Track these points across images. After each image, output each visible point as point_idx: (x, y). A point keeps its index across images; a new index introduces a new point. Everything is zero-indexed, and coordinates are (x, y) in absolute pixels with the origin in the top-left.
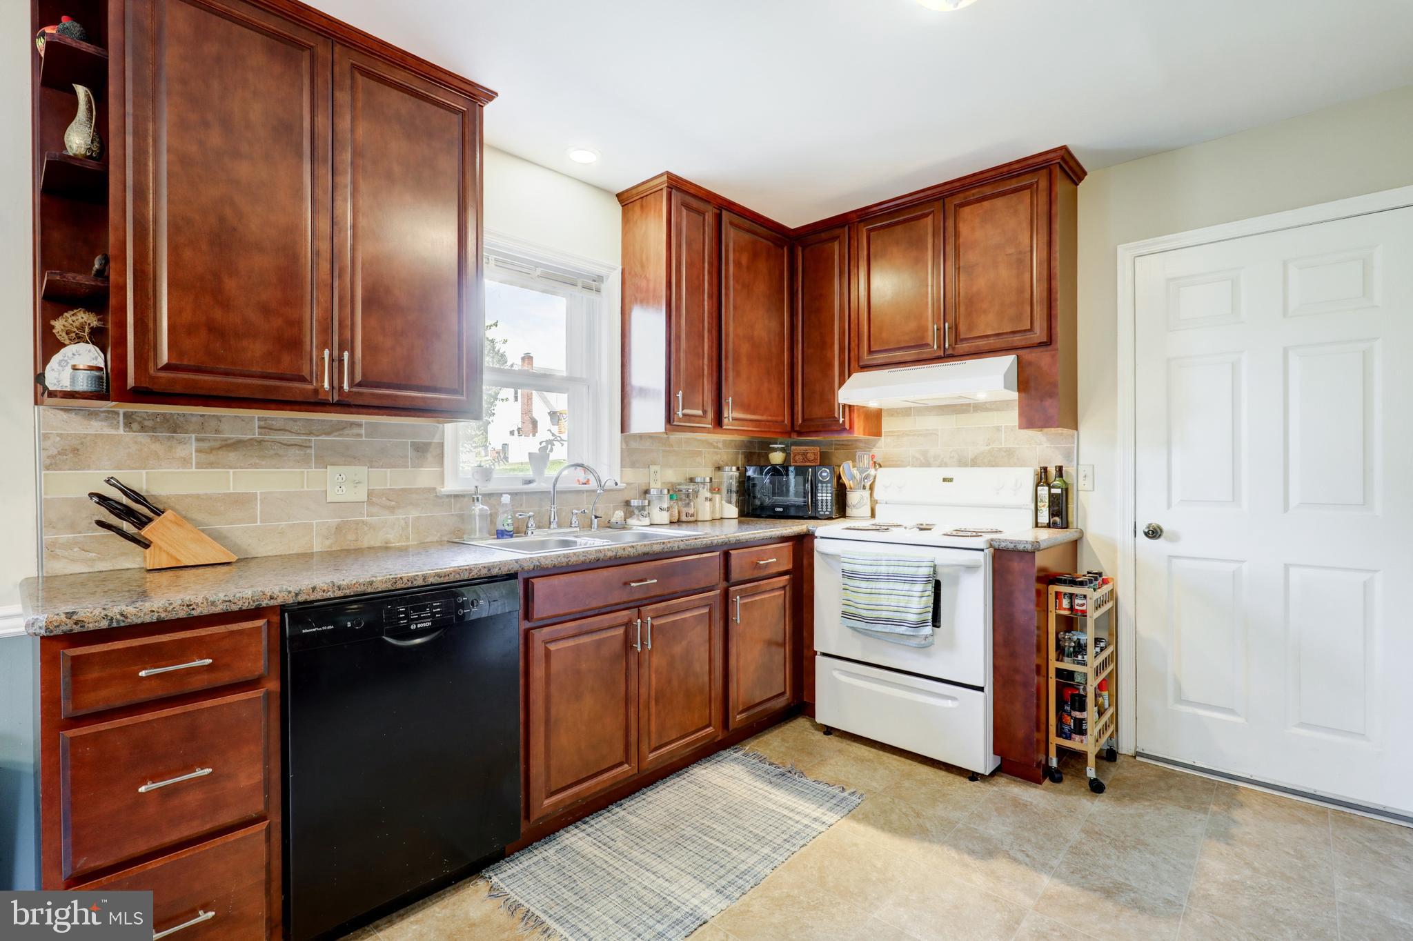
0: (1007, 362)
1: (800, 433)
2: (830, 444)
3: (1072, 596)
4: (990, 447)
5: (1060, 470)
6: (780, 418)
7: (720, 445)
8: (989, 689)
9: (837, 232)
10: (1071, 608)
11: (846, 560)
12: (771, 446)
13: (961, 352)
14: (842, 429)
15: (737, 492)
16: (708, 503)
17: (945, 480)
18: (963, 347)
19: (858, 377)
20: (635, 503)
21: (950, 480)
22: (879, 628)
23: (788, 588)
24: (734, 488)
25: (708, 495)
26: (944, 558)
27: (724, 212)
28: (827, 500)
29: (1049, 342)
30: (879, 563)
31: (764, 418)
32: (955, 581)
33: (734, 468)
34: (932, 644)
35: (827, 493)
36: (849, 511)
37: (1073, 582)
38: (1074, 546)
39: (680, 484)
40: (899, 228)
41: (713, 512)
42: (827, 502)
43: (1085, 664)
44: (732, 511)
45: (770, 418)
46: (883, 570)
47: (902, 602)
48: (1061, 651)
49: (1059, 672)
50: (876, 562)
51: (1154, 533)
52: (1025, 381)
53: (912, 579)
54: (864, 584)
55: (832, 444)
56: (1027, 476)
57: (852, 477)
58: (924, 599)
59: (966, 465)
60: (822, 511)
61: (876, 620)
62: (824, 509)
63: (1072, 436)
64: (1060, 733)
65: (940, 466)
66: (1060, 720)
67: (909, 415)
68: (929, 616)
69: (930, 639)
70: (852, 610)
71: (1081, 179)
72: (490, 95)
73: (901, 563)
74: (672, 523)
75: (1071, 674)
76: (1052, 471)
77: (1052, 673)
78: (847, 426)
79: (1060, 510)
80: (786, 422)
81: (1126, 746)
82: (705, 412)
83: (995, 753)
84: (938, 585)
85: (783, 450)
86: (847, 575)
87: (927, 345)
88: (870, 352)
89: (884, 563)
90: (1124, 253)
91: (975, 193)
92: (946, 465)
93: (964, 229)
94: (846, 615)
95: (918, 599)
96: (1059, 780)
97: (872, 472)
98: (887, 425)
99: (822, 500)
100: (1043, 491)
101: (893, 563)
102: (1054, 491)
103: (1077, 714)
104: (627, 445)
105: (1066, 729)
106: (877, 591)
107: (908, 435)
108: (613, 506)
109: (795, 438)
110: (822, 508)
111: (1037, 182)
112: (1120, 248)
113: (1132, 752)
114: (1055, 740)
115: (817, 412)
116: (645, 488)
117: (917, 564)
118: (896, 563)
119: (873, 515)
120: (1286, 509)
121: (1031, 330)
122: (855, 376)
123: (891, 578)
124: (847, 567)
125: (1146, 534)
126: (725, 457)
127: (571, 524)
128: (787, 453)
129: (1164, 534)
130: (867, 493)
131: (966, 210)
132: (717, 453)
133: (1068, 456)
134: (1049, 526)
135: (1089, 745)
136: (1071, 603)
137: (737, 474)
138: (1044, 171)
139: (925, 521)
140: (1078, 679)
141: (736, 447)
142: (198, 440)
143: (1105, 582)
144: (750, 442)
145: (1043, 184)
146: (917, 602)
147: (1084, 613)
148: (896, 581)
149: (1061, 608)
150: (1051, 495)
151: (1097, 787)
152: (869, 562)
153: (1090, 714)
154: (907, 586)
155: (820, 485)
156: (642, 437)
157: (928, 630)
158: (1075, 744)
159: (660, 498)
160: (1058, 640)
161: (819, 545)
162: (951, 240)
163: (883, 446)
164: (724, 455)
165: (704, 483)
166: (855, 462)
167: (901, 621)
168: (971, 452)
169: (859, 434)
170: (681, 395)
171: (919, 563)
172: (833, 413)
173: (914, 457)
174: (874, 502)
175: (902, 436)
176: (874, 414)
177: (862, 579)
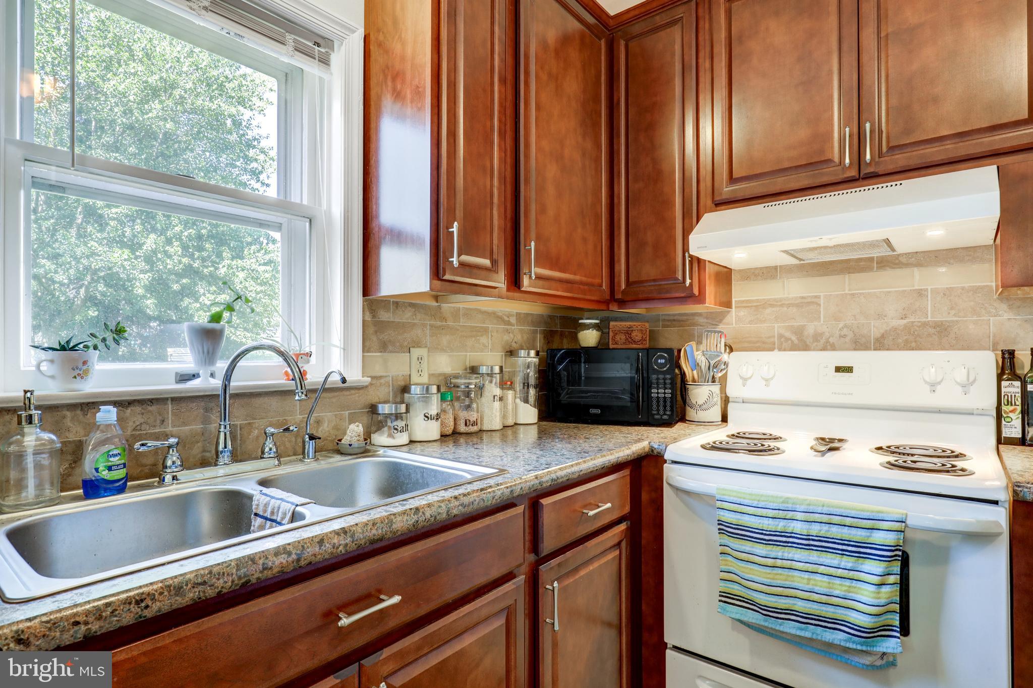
1: (622, 303)
2: (656, 319)
4: (904, 322)
6: (597, 281)
7: (513, 320)
11: (726, 505)
12: (581, 321)
14: (691, 297)
15: (536, 387)
16: (497, 404)
17: (838, 369)
18: (895, 160)
20: (384, 408)
21: (849, 370)
23: (624, 544)
24: (532, 381)
25: (498, 392)
28: (665, 398)
30: (790, 515)
31: (577, 278)
32: (942, 556)
33: (533, 353)
35: (665, 388)
36: (691, 414)
39: (456, 377)
41: (504, 417)
42: (665, 402)
44: (529, 413)
45: (584, 279)
46: (798, 527)
47: (839, 588)
50: (785, 511)
53: (861, 550)
54: (760, 549)
55: (658, 320)
56: (981, 365)
57: (696, 365)
58: (885, 589)
59: (867, 348)
60: (658, 414)
61: (787, 614)
62: (661, 412)
65: (824, 349)
68: (896, 620)
69: (889, 661)
70: (736, 589)
73: (836, 519)
74: (443, 436)
76: (1023, 356)
78: (696, 292)
80: (604, 287)
82: (494, 262)
85: (596, 327)
86: (724, 528)
87: (829, 161)
88: (732, 183)
89: (799, 516)
92: (833, 348)
94: (727, 598)
95: (872, 588)
97: (725, 357)
98: (739, 292)
99: (658, 397)
100: (1011, 388)
101: (817, 517)
102: (1030, 388)
104: (374, 317)
107: (772, 306)
108: (350, 414)
109: (614, 307)
110: (658, 410)
115: (649, 270)
116: (402, 383)
117: (869, 524)
118: (825, 518)
119: (724, 419)
122: (707, 218)
123: (809, 543)
124: (727, 516)
126: (519, 338)
127: (263, 453)
128: (603, 333)
130: (716, 389)
132: (507, 331)
137: (536, 360)
141: (533, 323)
144: (551, 317)
148: (825, 550)
150: (1024, 395)
154: (848, 562)
155: (654, 377)
156: (396, 301)
157: (890, 640)
159: (426, 399)
161: (671, 473)
163: (735, 320)
164: (518, 334)
165: (491, 375)
166: (699, 343)
167: (835, 621)
168: (876, 329)
169: (710, 303)
170: (455, 229)
171: (873, 522)
172: (675, 272)
173: (781, 336)
174: (726, 401)
175: (758, 307)
176: (725, 276)
177: (757, 540)
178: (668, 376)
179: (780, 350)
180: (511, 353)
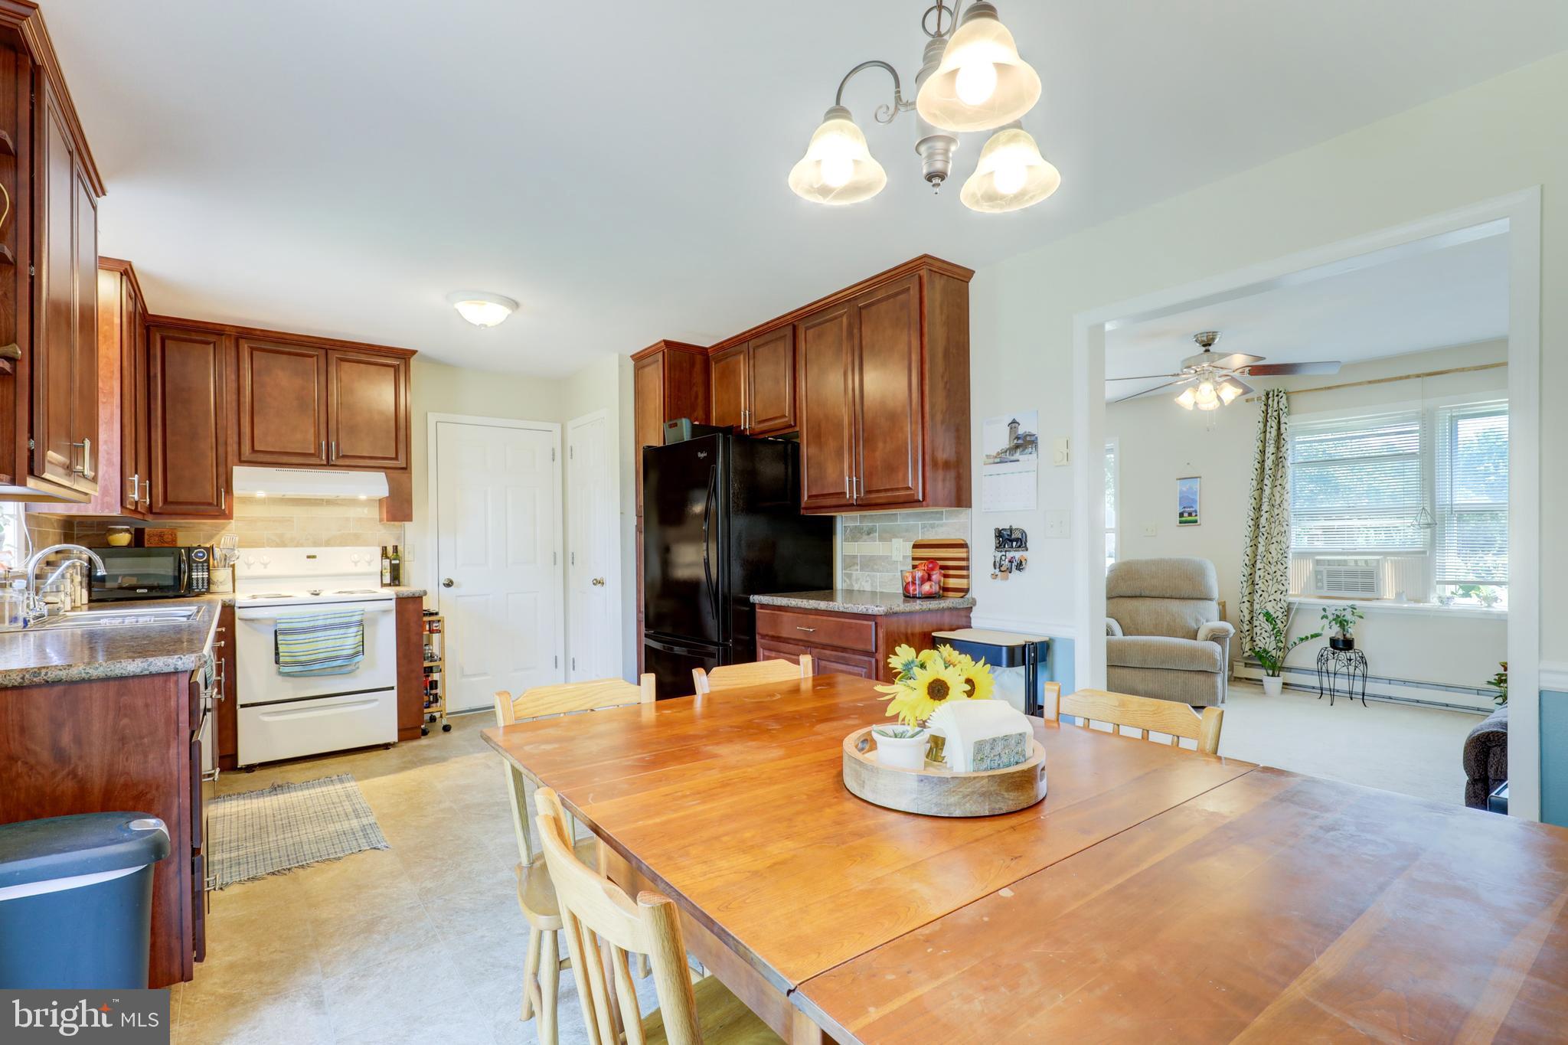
1: (158, 515)
3: (430, 623)
4: (339, 532)
5: (396, 548)
8: (396, 688)
10: (430, 630)
11: (279, 621)
12: (111, 527)
13: (343, 464)
14: (222, 515)
17: (309, 557)
18: (346, 461)
21: (314, 557)
22: (316, 666)
26: (365, 608)
28: (203, 578)
29: (406, 468)
32: (374, 622)
34: (357, 668)
36: (212, 587)
37: (431, 615)
40: (283, 357)
43: (437, 660)
46: (320, 623)
47: (338, 642)
48: (424, 658)
50: (314, 617)
51: (449, 584)
53: (347, 625)
54: (302, 637)
56: (375, 553)
57: (217, 557)
58: (355, 637)
59: (322, 545)
60: (198, 588)
61: (314, 661)
62: (200, 587)
63: (409, 525)
64: (424, 706)
65: (296, 546)
68: (360, 648)
70: (289, 659)
73: (337, 616)
75: (429, 669)
78: (227, 512)
79: (396, 574)
83: (399, 727)
84: (363, 627)
85: (128, 531)
86: (276, 631)
88: (254, 452)
89: (320, 618)
90: (431, 419)
91: (352, 355)
92: (302, 545)
93: (344, 377)
95: (350, 639)
96: (426, 734)
97: (234, 551)
98: (238, 511)
99: (197, 578)
100: (387, 562)
101: (329, 616)
102: (393, 562)
103: (434, 692)
105: (426, 704)
106: (315, 639)
107: (261, 520)
110: (198, 586)
111: (398, 365)
112: (429, 414)
115: (187, 495)
117: (350, 614)
118: (332, 616)
119: (234, 590)
121: (390, 457)
123: (326, 628)
124: (280, 625)
125: (444, 584)
129: (454, 584)
130: (228, 571)
133: (398, 539)
134: (390, 585)
135: (441, 707)
136: (430, 626)
139: (313, 590)
140: (435, 670)
147: (437, 632)
148: (333, 629)
149: (426, 630)
150: (390, 565)
151: (448, 729)
152: (307, 619)
154: (342, 631)
155: (194, 565)
157: (359, 658)
158: (432, 709)
161: (243, 614)
162: (334, 382)
163: (234, 528)
167: (337, 657)
168: (325, 535)
171: (352, 613)
173: (269, 539)
174: (235, 578)
175: (251, 520)
177: (300, 633)
178: (205, 564)
179: (268, 546)
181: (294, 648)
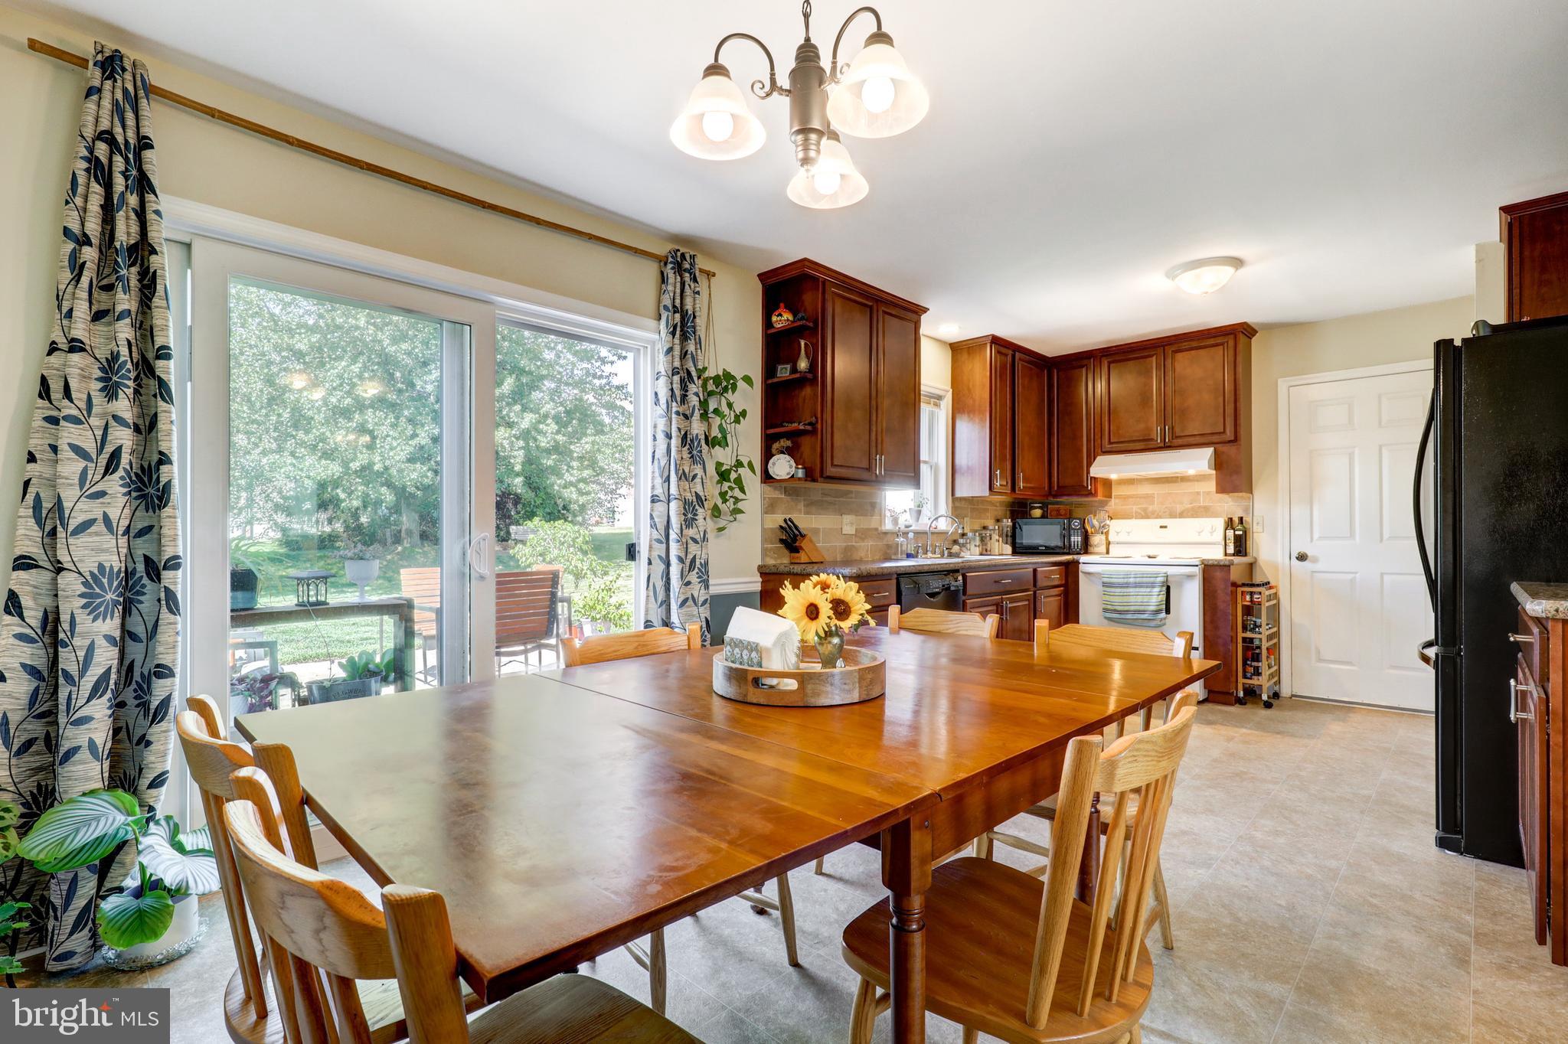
0: (1208, 452)
1: (1055, 496)
2: (1071, 504)
3: (1252, 594)
4: (1192, 505)
5: (1241, 519)
6: (1042, 487)
7: (998, 504)
8: (1201, 649)
9: (1085, 362)
10: (1252, 601)
11: (1105, 576)
12: (1033, 505)
13: (1176, 444)
14: (1090, 494)
15: (1011, 537)
17: (1161, 527)
18: (1180, 441)
19: (1100, 459)
20: (961, 541)
21: (1166, 527)
22: (1129, 616)
23: (1062, 596)
24: (1009, 534)
25: (997, 537)
26: (1171, 571)
27: (1017, 353)
28: (1078, 542)
29: (1236, 440)
30: (1129, 576)
31: (1036, 486)
32: (1180, 585)
33: (1009, 520)
34: (1165, 624)
35: (1078, 537)
36: (1091, 549)
37: (1253, 585)
38: (1251, 567)
40: (1131, 363)
43: (1260, 633)
44: (1008, 549)
46: (1132, 580)
47: (1146, 599)
48: (1245, 628)
49: (1244, 640)
50: (1127, 575)
51: (1302, 557)
52: (1219, 463)
53: (1152, 585)
54: (1118, 590)
55: (1074, 504)
56: (1220, 523)
57: (1093, 526)
58: (1160, 597)
59: (1175, 517)
61: (1127, 612)
63: (1249, 498)
64: (1245, 677)
65: (1156, 518)
66: (1244, 672)
67: (1133, 484)
68: (1164, 607)
69: (1163, 622)
70: (1109, 607)
71: (1254, 336)
72: (925, 310)
73: (1145, 575)
74: (982, 553)
75: (1251, 640)
76: (1236, 520)
77: (1240, 640)
78: (1093, 492)
79: (1241, 545)
80: (1046, 488)
81: (1285, 692)
82: (1007, 483)
83: (1205, 688)
84: (1168, 588)
85: (1040, 508)
86: (1105, 585)
87: (1152, 440)
88: (1110, 443)
89: (1132, 576)
90: (1283, 385)
91: (1186, 345)
92: (1161, 517)
93: (1178, 367)
94: (1104, 611)
96: (1245, 704)
97: (1108, 522)
98: (1115, 490)
99: (1075, 542)
100: (1230, 533)
101: (1138, 576)
102: (1237, 533)
103: (1255, 664)
104: (955, 504)
105: (1249, 675)
106: (1126, 594)
107: (1132, 498)
109: (1051, 499)
110: (1076, 547)
111: (1227, 342)
112: (1280, 381)
113: (1289, 695)
114: (1241, 680)
115: (1069, 481)
116: (962, 532)
117: (1154, 576)
118: (1141, 576)
119: (1108, 553)
120: (1381, 540)
121: (1224, 432)
122: (1099, 459)
123: (1136, 585)
124: (1105, 580)
125: (1297, 558)
127: (936, 552)
128: (1043, 510)
129: (1309, 558)
130: (1103, 537)
131: (1179, 356)
132: (996, 510)
133: (1246, 510)
134: (1234, 554)
135: (1264, 682)
136: (1251, 597)
137: (1011, 524)
138: (1232, 336)
139: (1151, 554)
140: (1257, 642)
142: (804, 500)
143: (1271, 588)
144: (1013, 502)
145: (1231, 343)
146: (1156, 598)
147: (1260, 604)
148: (1141, 587)
149: (1245, 600)
150: (1235, 536)
151: (1268, 705)
152: (1122, 576)
153: (1263, 665)
154: (1148, 590)
155: (1072, 531)
156: (961, 499)
157: (1163, 615)
158: (1255, 681)
159: (974, 539)
160: (1243, 621)
161: (1082, 567)
162: (1170, 374)
163: (1113, 504)
164: (1000, 511)
165: (994, 530)
166: (1095, 516)
167: (1144, 611)
168: (1179, 508)
169: (1100, 497)
170: (998, 472)
171: (1156, 575)
172: (1082, 481)
173: (1136, 512)
174: (1108, 544)
175: (1126, 498)
176: (1108, 484)
177: (1117, 587)
178: (1080, 531)
179: (1135, 518)
180: (998, 521)
181: (1117, 600)
